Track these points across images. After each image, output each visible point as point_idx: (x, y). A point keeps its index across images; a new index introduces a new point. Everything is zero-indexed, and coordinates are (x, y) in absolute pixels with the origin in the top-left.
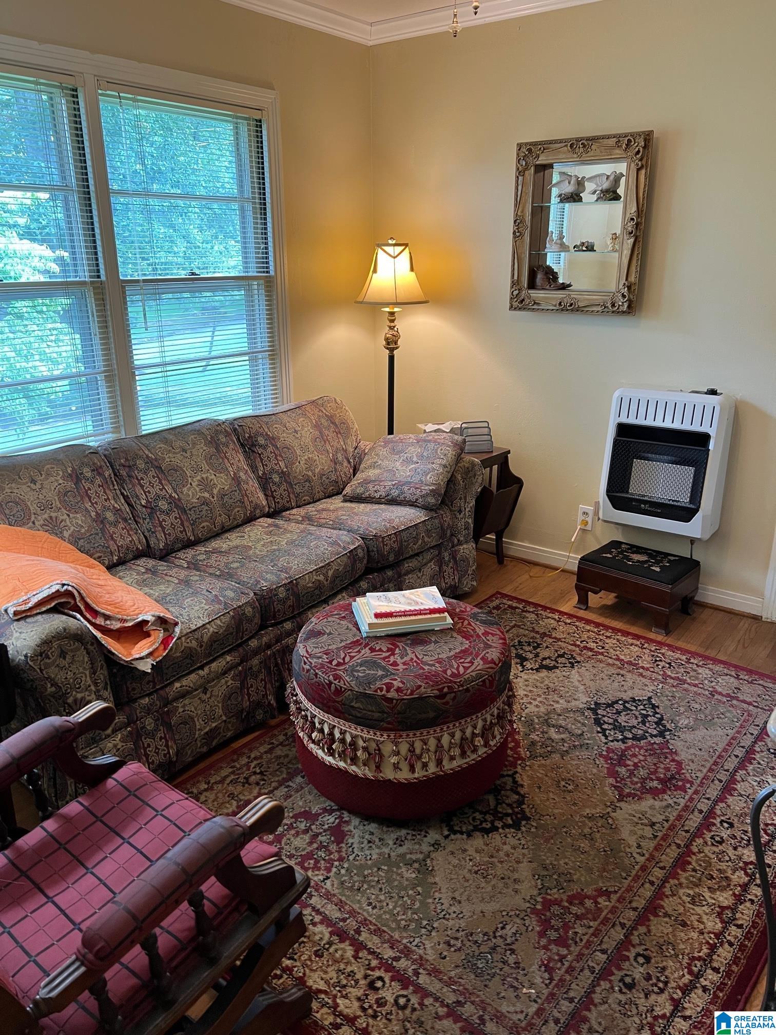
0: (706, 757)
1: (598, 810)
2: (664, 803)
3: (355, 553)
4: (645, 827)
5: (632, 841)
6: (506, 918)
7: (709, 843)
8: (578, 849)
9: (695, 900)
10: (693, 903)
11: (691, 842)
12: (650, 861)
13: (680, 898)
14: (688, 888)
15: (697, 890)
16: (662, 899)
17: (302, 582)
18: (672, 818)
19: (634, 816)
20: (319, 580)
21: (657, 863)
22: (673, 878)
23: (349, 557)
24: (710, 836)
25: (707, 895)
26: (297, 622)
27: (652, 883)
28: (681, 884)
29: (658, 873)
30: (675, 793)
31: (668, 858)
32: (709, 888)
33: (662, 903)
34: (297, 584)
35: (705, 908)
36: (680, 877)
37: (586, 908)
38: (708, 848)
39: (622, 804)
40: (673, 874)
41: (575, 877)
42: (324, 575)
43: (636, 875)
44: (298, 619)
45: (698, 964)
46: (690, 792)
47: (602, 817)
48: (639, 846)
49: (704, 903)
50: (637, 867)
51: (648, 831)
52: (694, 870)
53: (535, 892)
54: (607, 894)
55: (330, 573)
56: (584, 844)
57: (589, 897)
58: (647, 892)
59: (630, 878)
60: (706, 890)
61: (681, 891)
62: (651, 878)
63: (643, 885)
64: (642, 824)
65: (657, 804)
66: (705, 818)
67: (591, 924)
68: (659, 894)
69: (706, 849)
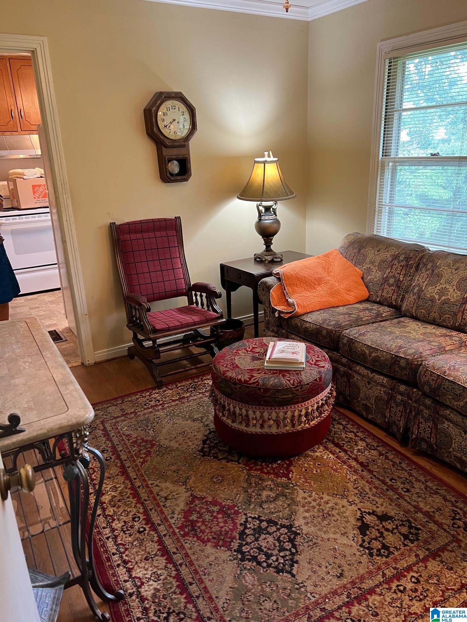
0: (201, 562)
1: (191, 482)
2: (176, 512)
3: (398, 359)
4: (167, 495)
5: (163, 485)
6: (156, 433)
7: (137, 514)
8: (172, 464)
9: (115, 488)
10: (115, 487)
11: (143, 506)
12: (146, 485)
13: (120, 484)
14: (122, 489)
15: (118, 491)
16: (125, 478)
17: (356, 344)
18: (164, 509)
19: (176, 494)
20: (365, 352)
21: (143, 487)
22: (131, 487)
23: (392, 358)
24: (141, 517)
25: (113, 494)
26: (350, 364)
27: (135, 479)
28: (126, 488)
29: (138, 484)
30: (181, 522)
31: (142, 492)
32: (115, 496)
33: (123, 477)
34: (353, 343)
35: (108, 489)
36: (129, 490)
37: (142, 454)
38: (135, 511)
39: (189, 494)
40: (133, 488)
41: (159, 457)
42: (370, 351)
43: (144, 476)
44: (351, 363)
45: (91, 472)
46: (177, 531)
47: (185, 482)
48: (157, 486)
49: (111, 490)
50: (147, 479)
51: (163, 494)
52: (128, 497)
53: (161, 444)
54: (142, 463)
55: (374, 355)
56: (174, 468)
57: (146, 457)
58: (132, 475)
59: (143, 473)
60: (116, 495)
61: (123, 486)
62: (137, 480)
63: (137, 475)
64: (169, 495)
65: (178, 509)
66: (153, 524)
67: (134, 452)
68: (128, 478)
69: (135, 510)
